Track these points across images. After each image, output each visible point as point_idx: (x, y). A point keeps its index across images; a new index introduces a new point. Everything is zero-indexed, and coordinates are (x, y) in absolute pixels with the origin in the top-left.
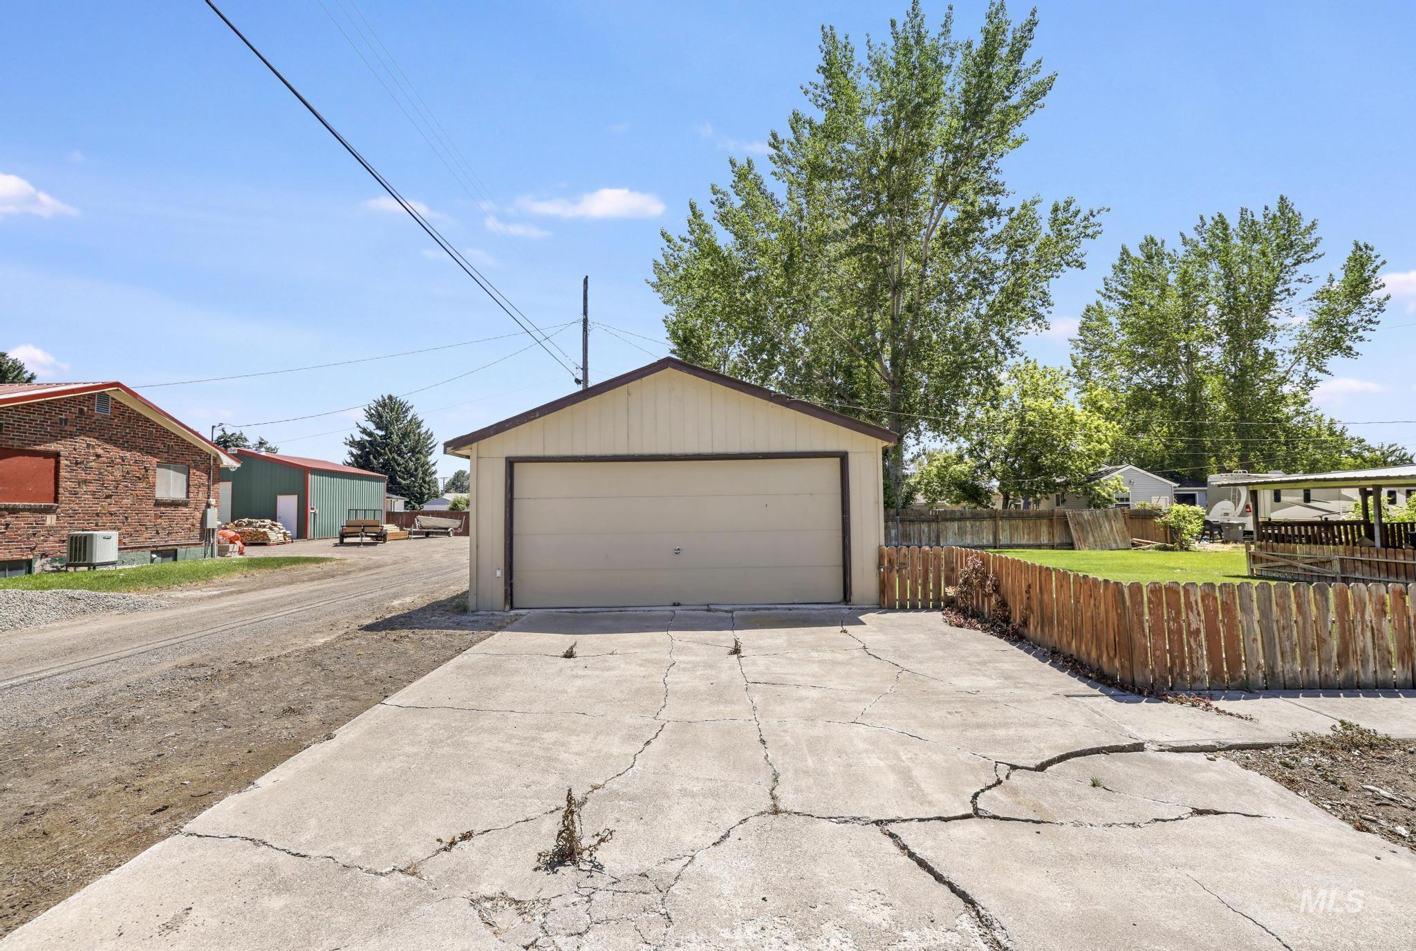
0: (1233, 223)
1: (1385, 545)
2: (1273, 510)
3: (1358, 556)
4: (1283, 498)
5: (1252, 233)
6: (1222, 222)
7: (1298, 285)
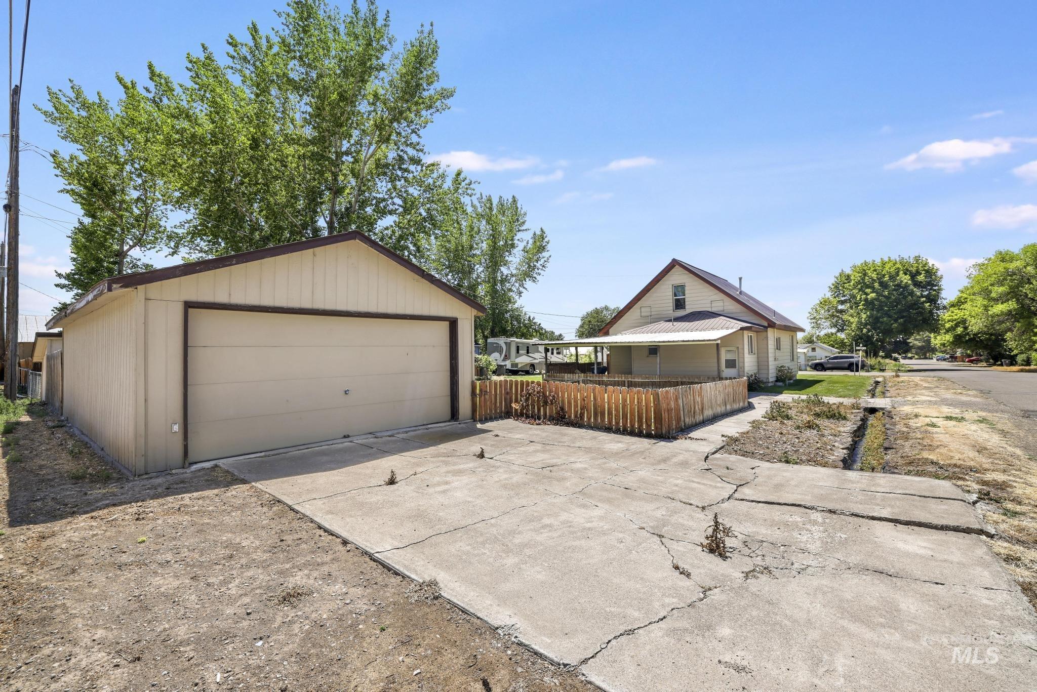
0: (495, 202)
1: (598, 373)
2: (516, 358)
3: (589, 378)
4: (520, 352)
5: (502, 210)
6: (489, 200)
7: (519, 242)
